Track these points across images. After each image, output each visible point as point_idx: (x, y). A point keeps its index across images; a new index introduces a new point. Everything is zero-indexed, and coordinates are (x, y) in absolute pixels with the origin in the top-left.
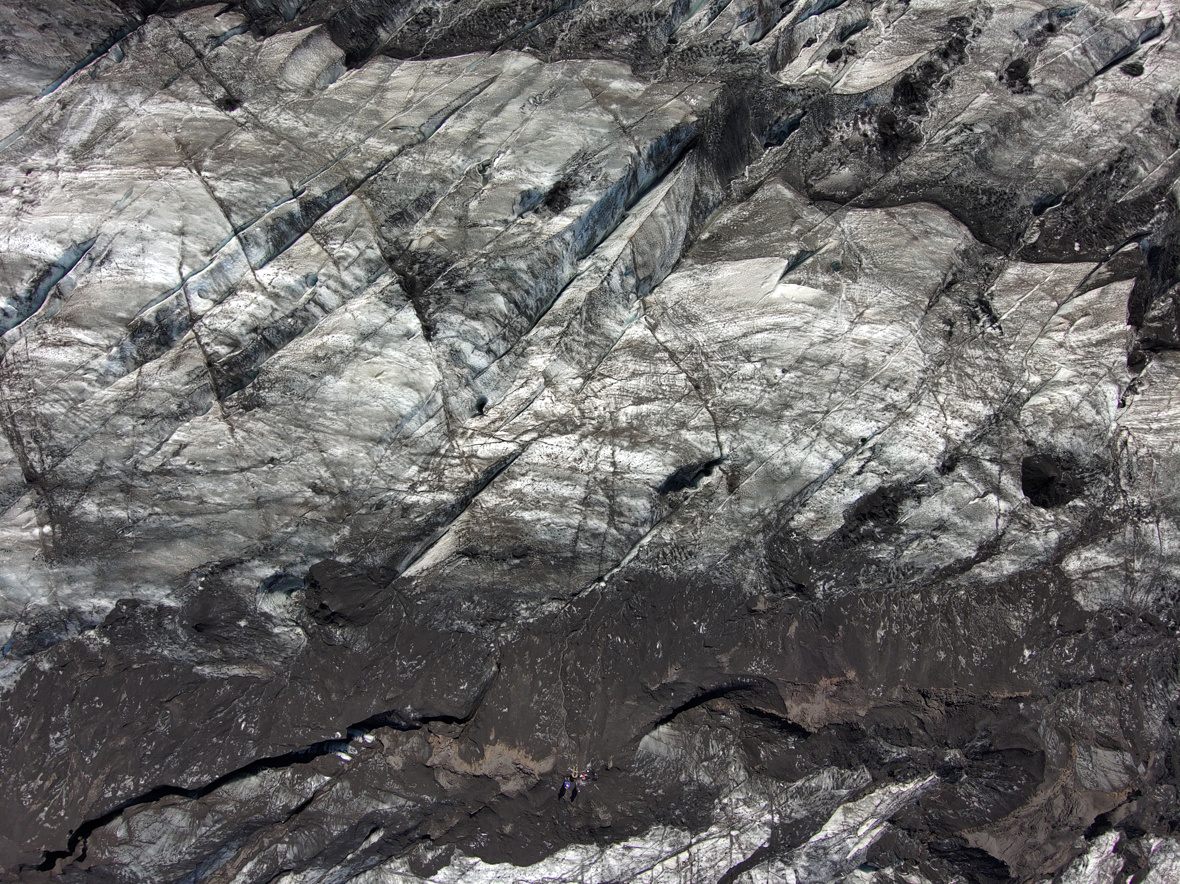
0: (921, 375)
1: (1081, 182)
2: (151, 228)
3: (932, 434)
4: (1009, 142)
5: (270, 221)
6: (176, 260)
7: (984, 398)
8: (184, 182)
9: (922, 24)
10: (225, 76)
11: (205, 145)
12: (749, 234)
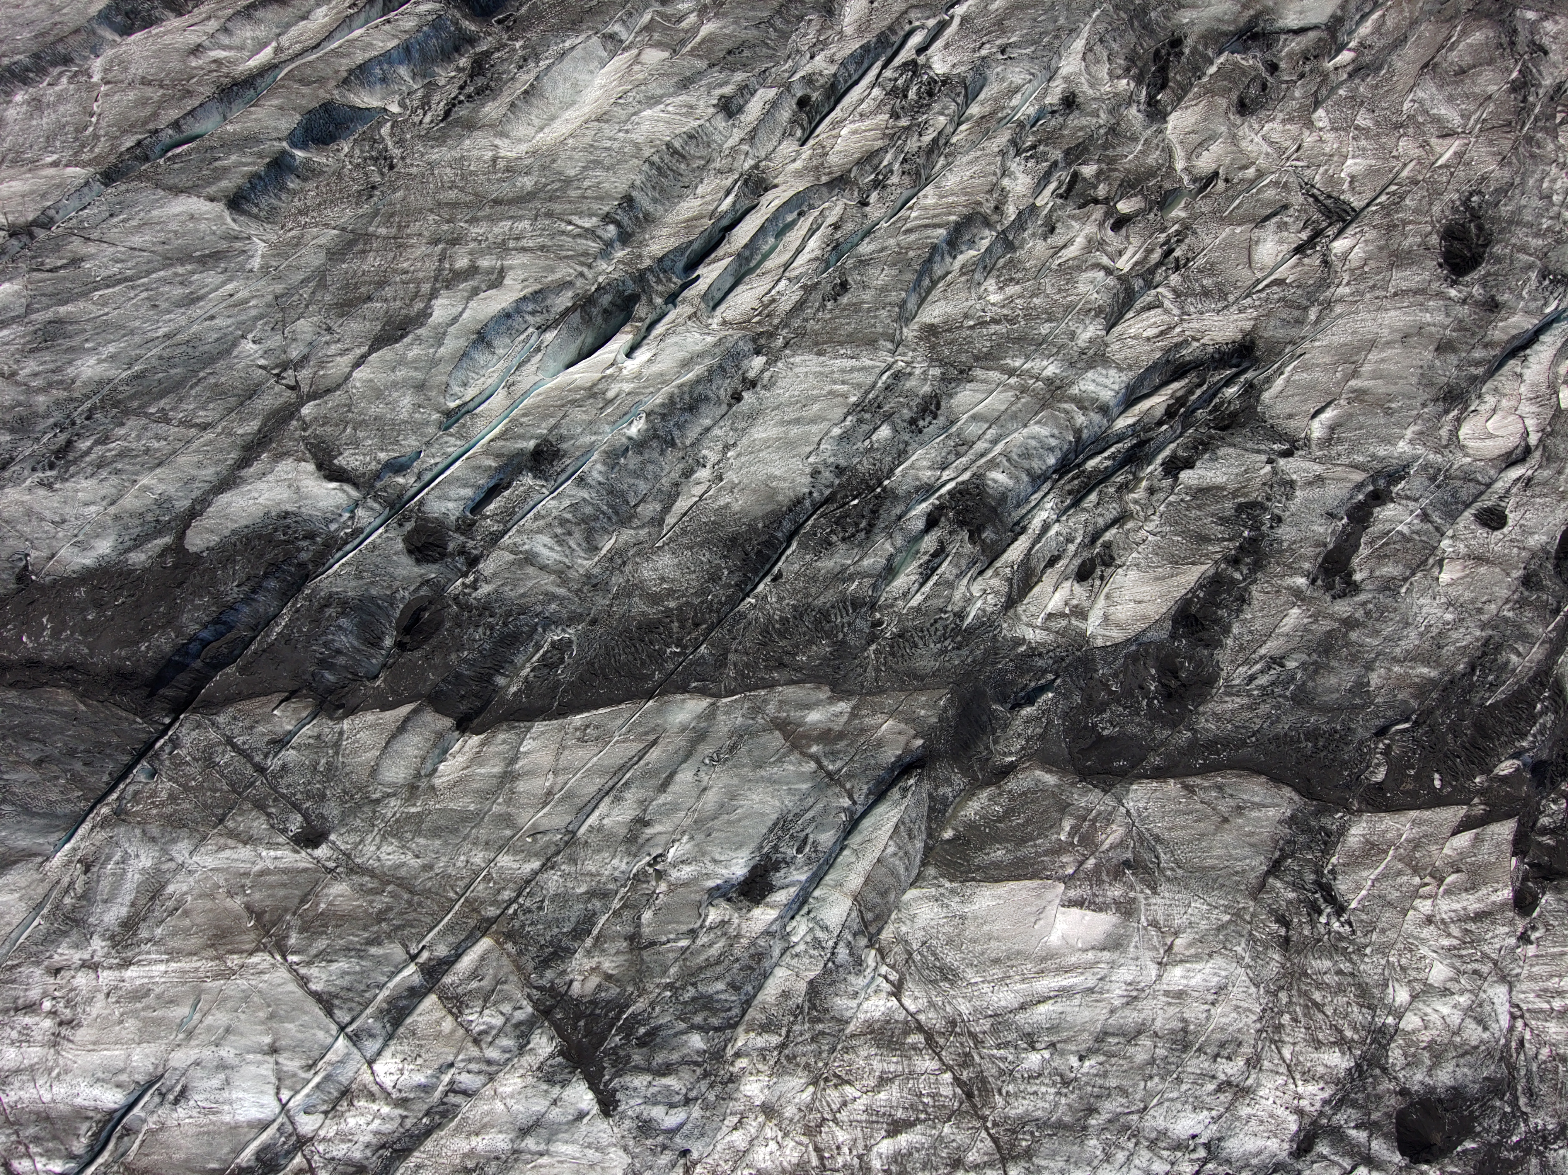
0: (1258, 1026)
1: (1434, 695)
2: (233, 1051)
3: (1280, 1111)
4: (1334, 663)
5: (385, 1006)
6: (271, 1086)
7: (1342, 1043)
8: (266, 977)
9: (1199, 507)
10: (299, 796)
11: (286, 910)
12: (1008, 841)
